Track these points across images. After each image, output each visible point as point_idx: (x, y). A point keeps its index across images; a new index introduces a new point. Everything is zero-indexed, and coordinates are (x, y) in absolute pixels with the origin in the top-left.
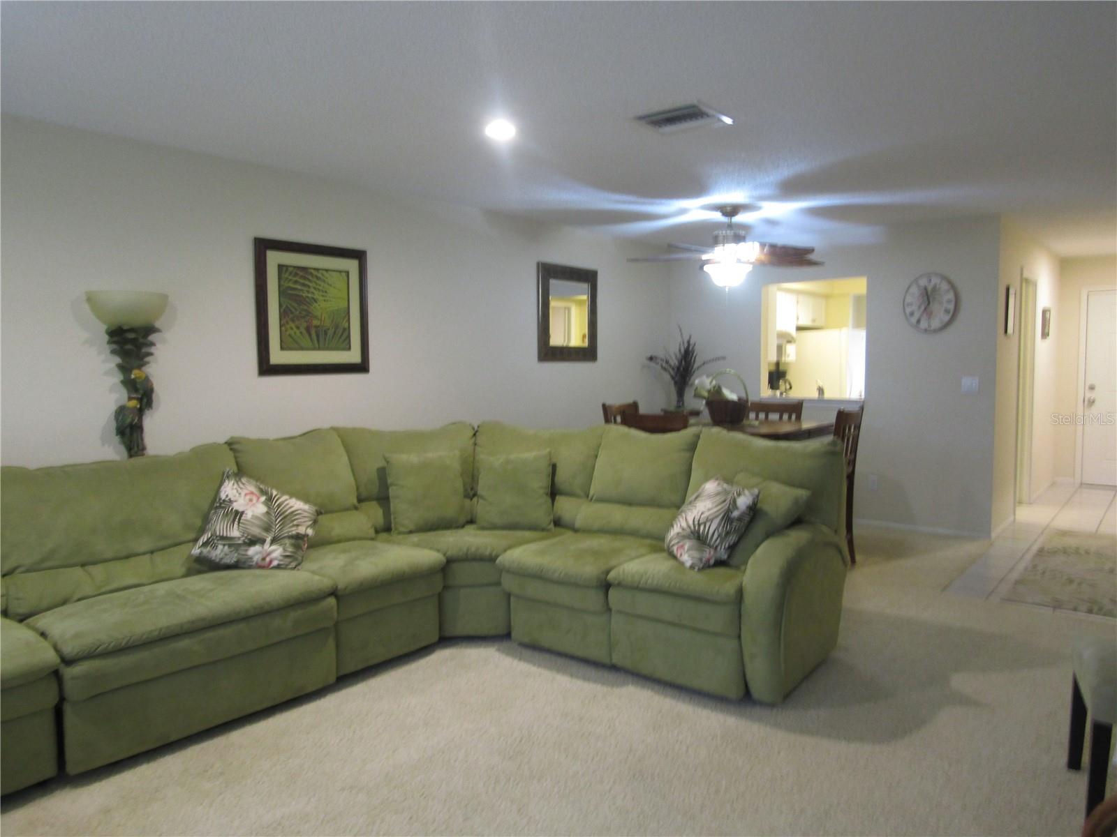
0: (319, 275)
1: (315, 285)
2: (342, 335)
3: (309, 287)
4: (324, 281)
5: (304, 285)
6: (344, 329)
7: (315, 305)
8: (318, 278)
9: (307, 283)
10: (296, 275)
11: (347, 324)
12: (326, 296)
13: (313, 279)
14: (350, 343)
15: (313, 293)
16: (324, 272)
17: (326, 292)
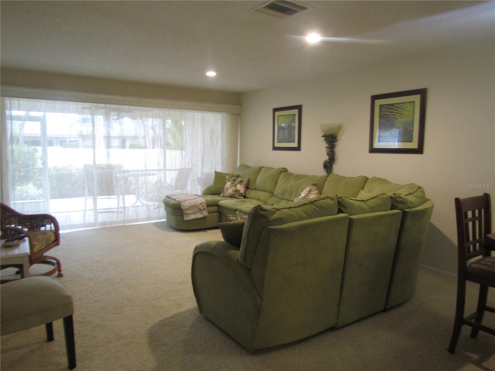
0: (399, 106)
1: (396, 111)
2: (408, 135)
3: (393, 112)
4: (401, 109)
5: (391, 112)
6: (411, 131)
7: (396, 121)
8: (398, 108)
9: (393, 111)
10: (388, 108)
11: (412, 129)
12: (401, 116)
13: (396, 109)
14: (412, 138)
15: (395, 115)
16: (401, 104)
17: (402, 114)
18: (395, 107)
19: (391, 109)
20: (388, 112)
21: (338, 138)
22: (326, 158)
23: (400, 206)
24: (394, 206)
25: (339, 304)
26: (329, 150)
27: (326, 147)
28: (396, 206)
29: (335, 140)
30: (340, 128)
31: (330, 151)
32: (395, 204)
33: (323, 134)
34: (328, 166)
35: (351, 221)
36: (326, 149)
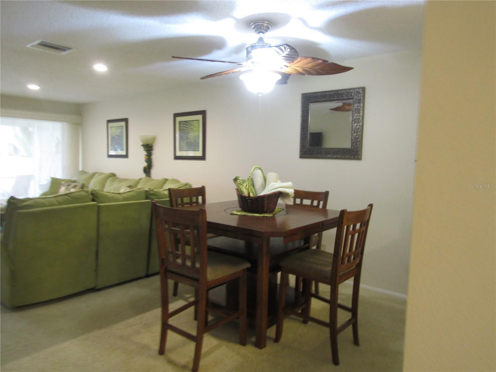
0: (190, 123)
1: (189, 127)
2: (197, 146)
4: (192, 125)
5: (186, 127)
6: (198, 143)
7: (189, 134)
10: (184, 124)
11: (198, 141)
12: (192, 131)
13: (189, 125)
14: (199, 149)
15: (189, 130)
16: (192, 121)
17: (192, 129)
18: (188, 123)
19: (186, 125)
20: (184, 127)
21: (154, 148)
22: (145, 164)
23: (152, 197)
24: (148, 197)
25: (96, 270)
26: (147, 157)
27: (145, 155)
28: (149, 197)
29: (151, 149)
30: (154, 139)
31: (148, 159)
32: (149, 196)
33: (142, 144)
34: (147, 170)
35: (99, 207)
36: (145, 156)
